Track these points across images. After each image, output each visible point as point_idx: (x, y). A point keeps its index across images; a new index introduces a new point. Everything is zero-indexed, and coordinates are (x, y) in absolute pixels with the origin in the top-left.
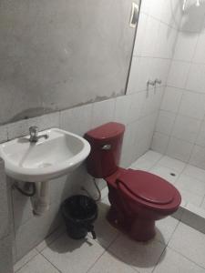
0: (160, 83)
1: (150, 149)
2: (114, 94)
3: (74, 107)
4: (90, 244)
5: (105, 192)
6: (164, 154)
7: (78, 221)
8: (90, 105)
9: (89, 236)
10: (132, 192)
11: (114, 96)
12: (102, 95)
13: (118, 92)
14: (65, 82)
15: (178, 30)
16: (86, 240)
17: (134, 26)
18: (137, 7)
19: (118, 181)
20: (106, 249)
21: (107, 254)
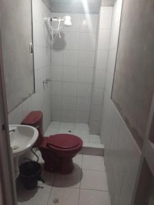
0: (49, 80)
1: (52, 121)
4: (42, 188)
5: (39, 153)
8: (20, 106)
9: (40, 183)
11: (30, 95)
13: (31, 92)
15: (51, 48)
16: (39, 187)
17: (32, 54)
18: (31, 43)
19: (48, 145)
20: (53, 186)
21: (54, 188)
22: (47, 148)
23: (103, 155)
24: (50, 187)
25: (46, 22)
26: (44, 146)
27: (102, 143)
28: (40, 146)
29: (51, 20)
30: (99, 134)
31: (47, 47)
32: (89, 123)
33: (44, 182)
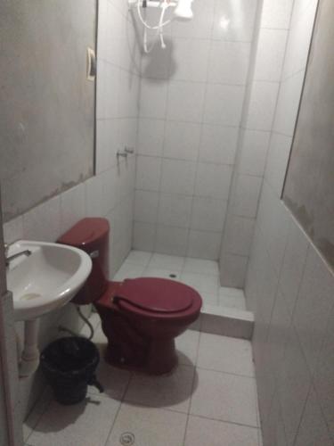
0: (132, 152)
1: (132, 249)
2: (81, 176)
3: (36, 204)
4: (97, 403)
5: (96, 320)
6: (153, 252)
7: (75, 372)
8: (57, 197)
9: (92, 391)
10: (139, 307)
11: (82, 179)
12: (67, 181)
13: (86, 172)
14: (24, 169)
15: (140, 76)
16: (89, 400)
17: (93, 78)
18: (91, 52)
19: (117, 300)
20: (122, 400)
21: (124, 406)
22: (115, 307)
23: (250, 338)
24: (116, 404)
25: (132, 10)
26: (108, 301)
27: (248, 309)
28: (99, 302)
29: (145, 5)
30: (242, 287)
31: (131, 72)
32: (218, 261)
33: (101, 391)
